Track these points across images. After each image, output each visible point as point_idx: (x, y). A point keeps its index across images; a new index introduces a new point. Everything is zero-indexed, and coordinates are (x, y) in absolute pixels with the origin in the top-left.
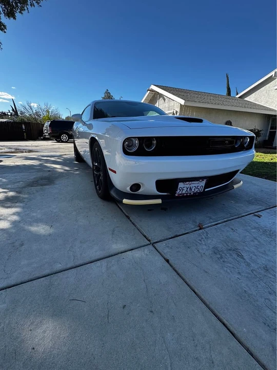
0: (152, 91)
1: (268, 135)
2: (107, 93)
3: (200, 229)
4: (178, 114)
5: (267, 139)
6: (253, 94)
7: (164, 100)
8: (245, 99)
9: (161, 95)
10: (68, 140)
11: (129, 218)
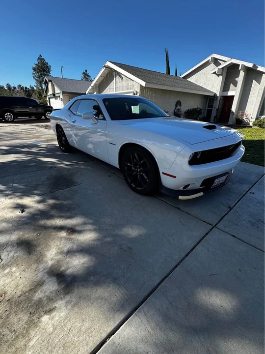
0: (108, 67)
1: (206, 113)
2: (41, 59)
3: (231, 209)
4: (138, 94)
5: (205, 116)
6: (194, 76)
7: (122, 78)
8: (188, 80)
9: (119, 74)
10: (14, 119)
11: (179, 209)
